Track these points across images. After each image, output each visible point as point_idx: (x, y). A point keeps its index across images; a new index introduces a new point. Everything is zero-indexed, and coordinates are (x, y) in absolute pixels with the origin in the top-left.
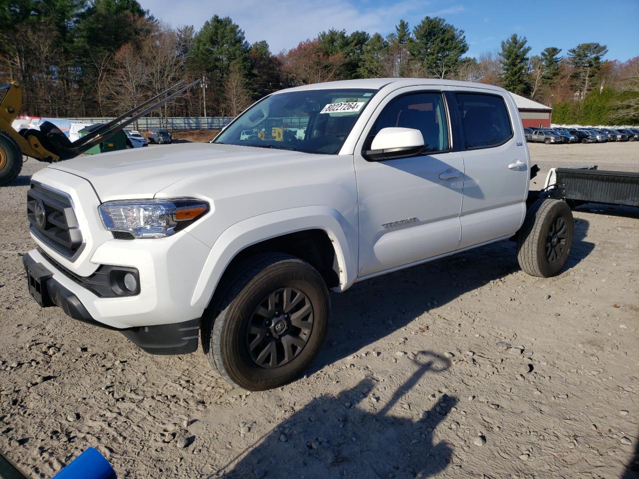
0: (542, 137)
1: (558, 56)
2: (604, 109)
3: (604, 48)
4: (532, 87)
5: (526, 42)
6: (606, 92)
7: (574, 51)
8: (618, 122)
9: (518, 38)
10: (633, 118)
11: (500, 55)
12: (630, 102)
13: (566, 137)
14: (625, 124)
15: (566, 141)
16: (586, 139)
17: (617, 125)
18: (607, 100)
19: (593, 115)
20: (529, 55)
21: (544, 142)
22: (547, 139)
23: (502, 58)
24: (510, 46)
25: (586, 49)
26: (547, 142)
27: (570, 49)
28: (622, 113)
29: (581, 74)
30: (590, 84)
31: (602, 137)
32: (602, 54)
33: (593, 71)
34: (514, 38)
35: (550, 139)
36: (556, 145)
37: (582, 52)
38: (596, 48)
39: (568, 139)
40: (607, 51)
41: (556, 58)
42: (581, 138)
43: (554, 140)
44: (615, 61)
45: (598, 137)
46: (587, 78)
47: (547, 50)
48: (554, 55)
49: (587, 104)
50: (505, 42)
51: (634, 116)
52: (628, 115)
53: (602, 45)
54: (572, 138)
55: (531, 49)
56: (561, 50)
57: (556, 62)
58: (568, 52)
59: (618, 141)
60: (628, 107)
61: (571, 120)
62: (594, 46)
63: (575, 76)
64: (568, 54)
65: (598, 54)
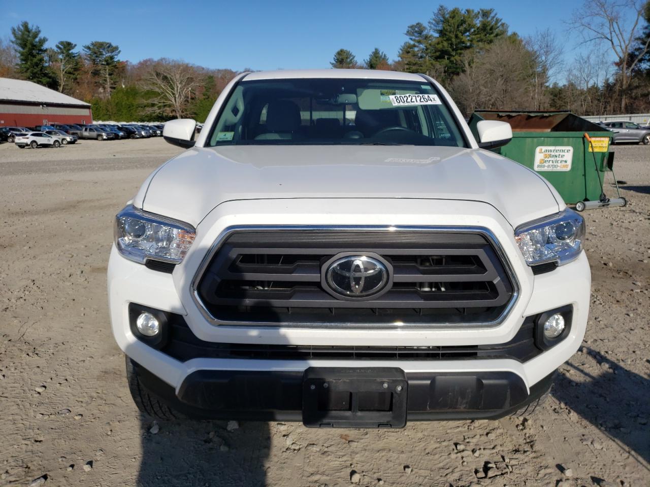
0: (94, 134)
1: (74, 51)
2: (133, 106)
3: (117, 48)
4: (58, 82)
5: (40, 31)
6: (129, 90)
7: (89, 48)
8: (147, 119)
9: (30, 26)
10: (159, 115)
11: (13, 42)
12: (154, 101)
13: (115, 134)
14: (154, 121)
15: (117, 137)
16: (133, 135)
17: (148, 121)
18: (134, 99)
19: (125, 111)
20: (46, 46)
21: (96, 139)
22: (99, 135)
23: (17, 47)
24: (23, 34)
25: (101, 47)
26: (100, 138)
27: (84, 45)
28: (149, 110)
29: (101, 72)
30: (112, 82)
31: (146, 133)
32: (116, 53)
33: (112, 69)
34: (25, 25)
35: (102, 135)
36: (109, 142)
37: (97, 49)
38: (109, 47)
39: (118, 135)
40: (120, 51)
41: (72, 53)
42: (129, 134)
43: (106, 137)
44: (127, 61)
45: (143, 133)
46: (107, 76)
47: (62, 43)
48: (70, 50)
49: (117, 101)
50: (16, 29)
51: (160, 113)
52: (154, 113)
53: (114, 45)
54: (121, 134)
55: (47, 40)
56: (75, 45)
57: (74, 57)
58: (84, 48)
59: (159, 136)
60: (153, 105)
61: (106, 117)
62: (108, 45)
63: (96, 73)
64: (84, 50)
65: (112, 54)
